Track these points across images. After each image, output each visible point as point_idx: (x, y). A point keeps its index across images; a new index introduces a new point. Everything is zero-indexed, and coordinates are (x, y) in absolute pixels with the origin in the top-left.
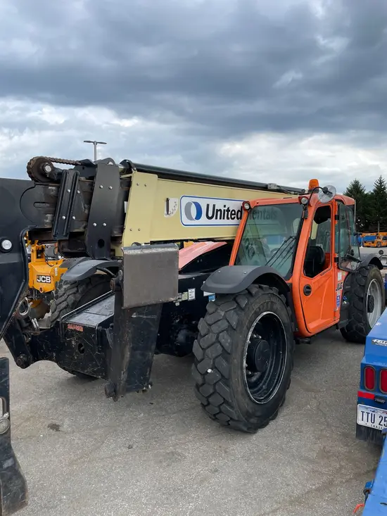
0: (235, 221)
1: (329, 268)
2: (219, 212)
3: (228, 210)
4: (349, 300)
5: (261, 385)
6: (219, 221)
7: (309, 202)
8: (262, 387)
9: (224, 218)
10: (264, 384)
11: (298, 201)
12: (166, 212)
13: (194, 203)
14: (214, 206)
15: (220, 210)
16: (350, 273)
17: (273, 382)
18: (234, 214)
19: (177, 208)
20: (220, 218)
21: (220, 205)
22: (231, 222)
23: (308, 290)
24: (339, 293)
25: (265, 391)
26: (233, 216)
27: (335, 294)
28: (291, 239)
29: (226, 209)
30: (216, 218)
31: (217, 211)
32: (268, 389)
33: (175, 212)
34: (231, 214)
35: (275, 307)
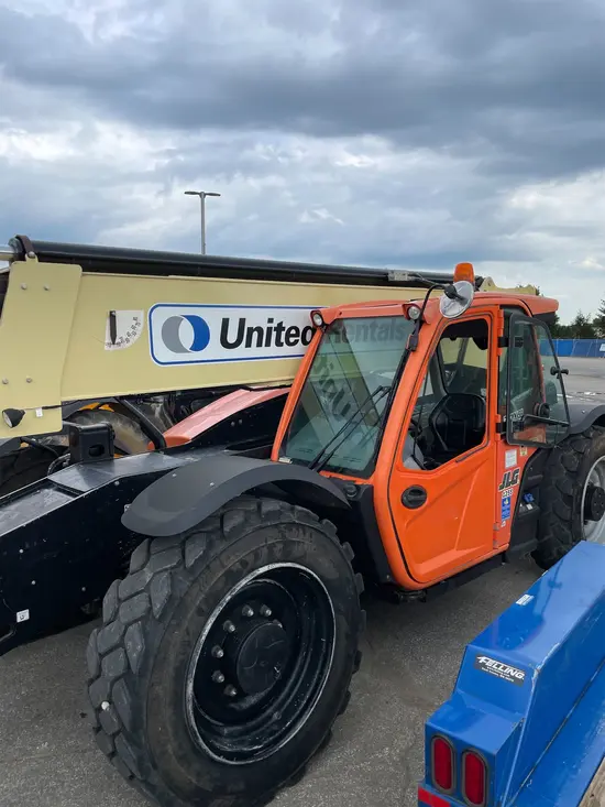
0: (299, 348)
1: (482, 445)
2: (255, 334)
3: (280, 328)
4: (540, 503)
5: (269, 711)
6: (254, 351)
7: (422, 314)
8: (270, 717)
9: (268, 344)
10: (278, 709)
11: (401, 312)
12: (108, 339)
13: (187, 317)
14: (242, 322)
15: (260, 330)
16: (539, 448)
17: (299, 705)
18: (297, 335)
19: (139, 329)
20: (259, 344)
21: (256, 319)
22: (286, 350)
23: (415, 497)
24: (509, 492)
25: (275, 727)
26: (292, 340)
27: (498, 495)
28: (381, 393)
29: (274, 325)
30: (248, 345)
31: (251, 331)
32: (282, 721)
33: (133, 339)
34: (288, 335)
35: (297, 551)
